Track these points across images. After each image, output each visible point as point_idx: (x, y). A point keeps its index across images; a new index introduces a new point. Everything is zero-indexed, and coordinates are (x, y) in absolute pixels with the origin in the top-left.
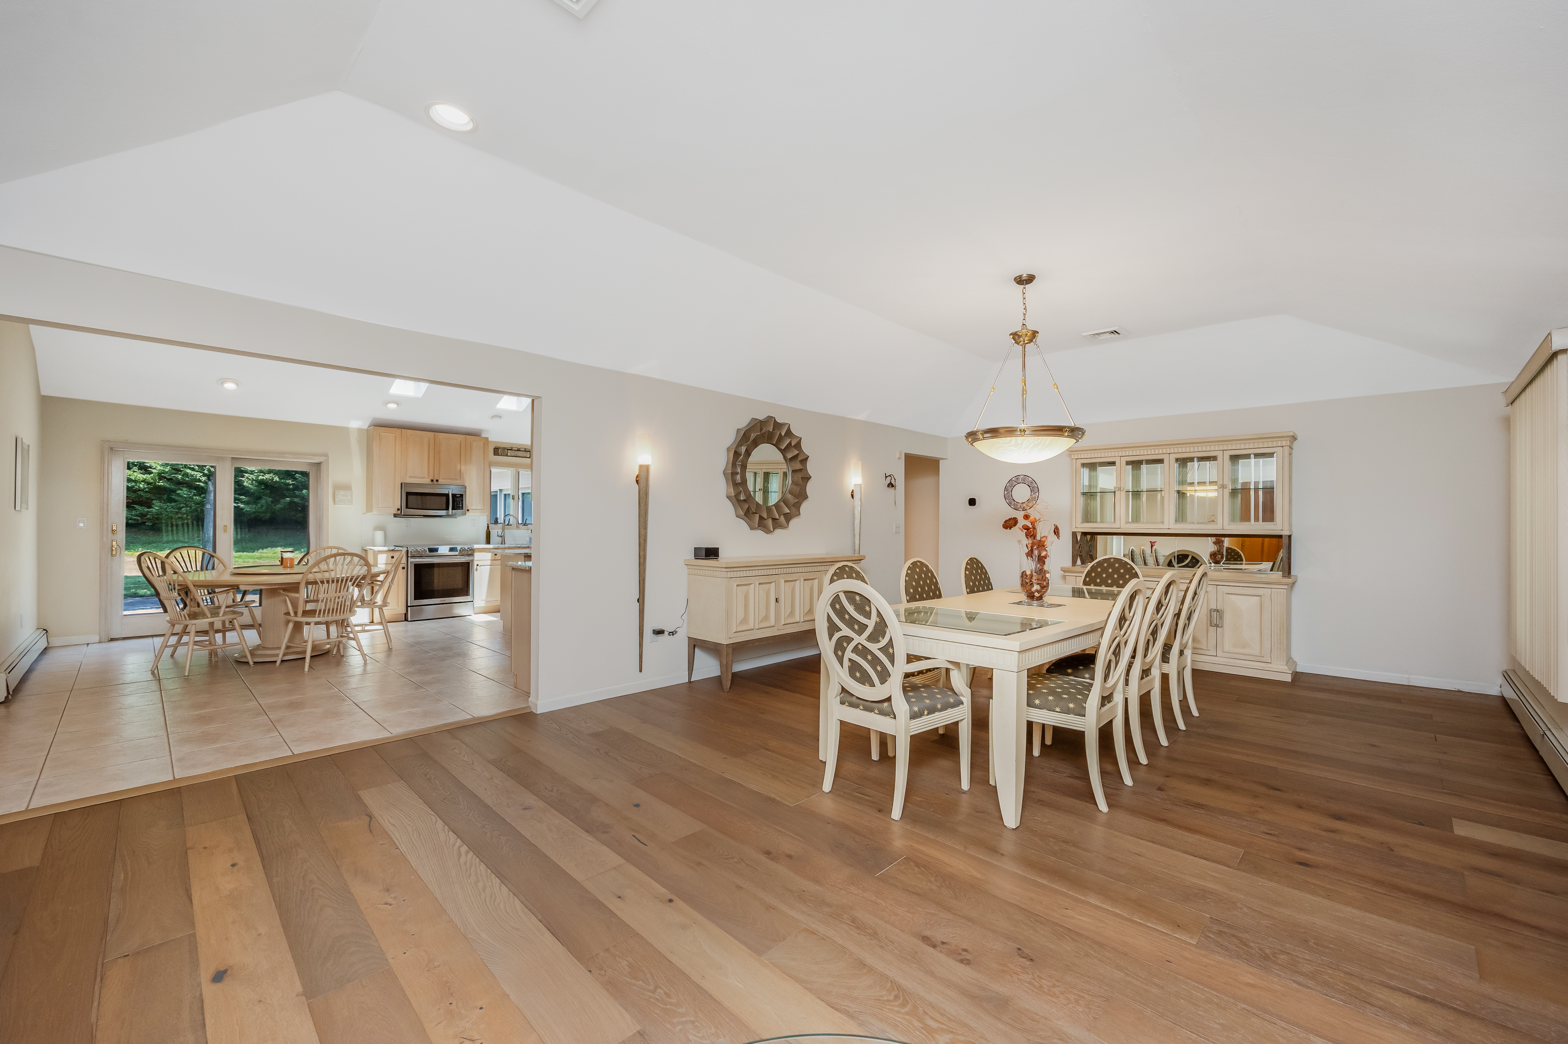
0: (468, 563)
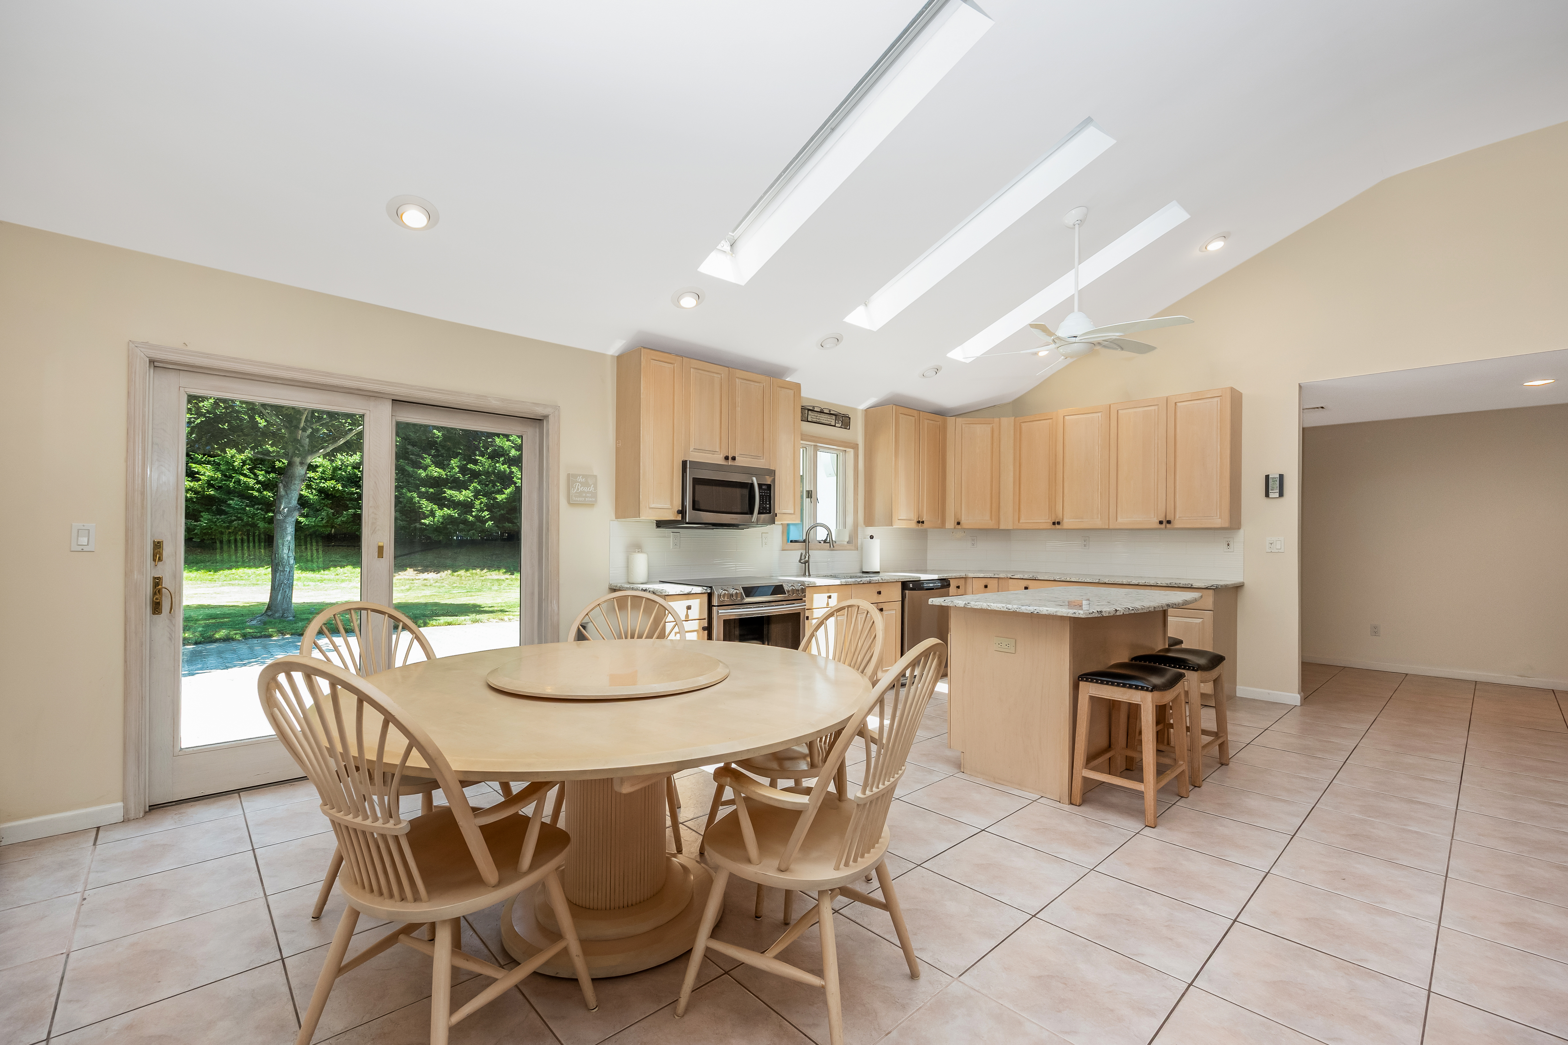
0: (799, 614)
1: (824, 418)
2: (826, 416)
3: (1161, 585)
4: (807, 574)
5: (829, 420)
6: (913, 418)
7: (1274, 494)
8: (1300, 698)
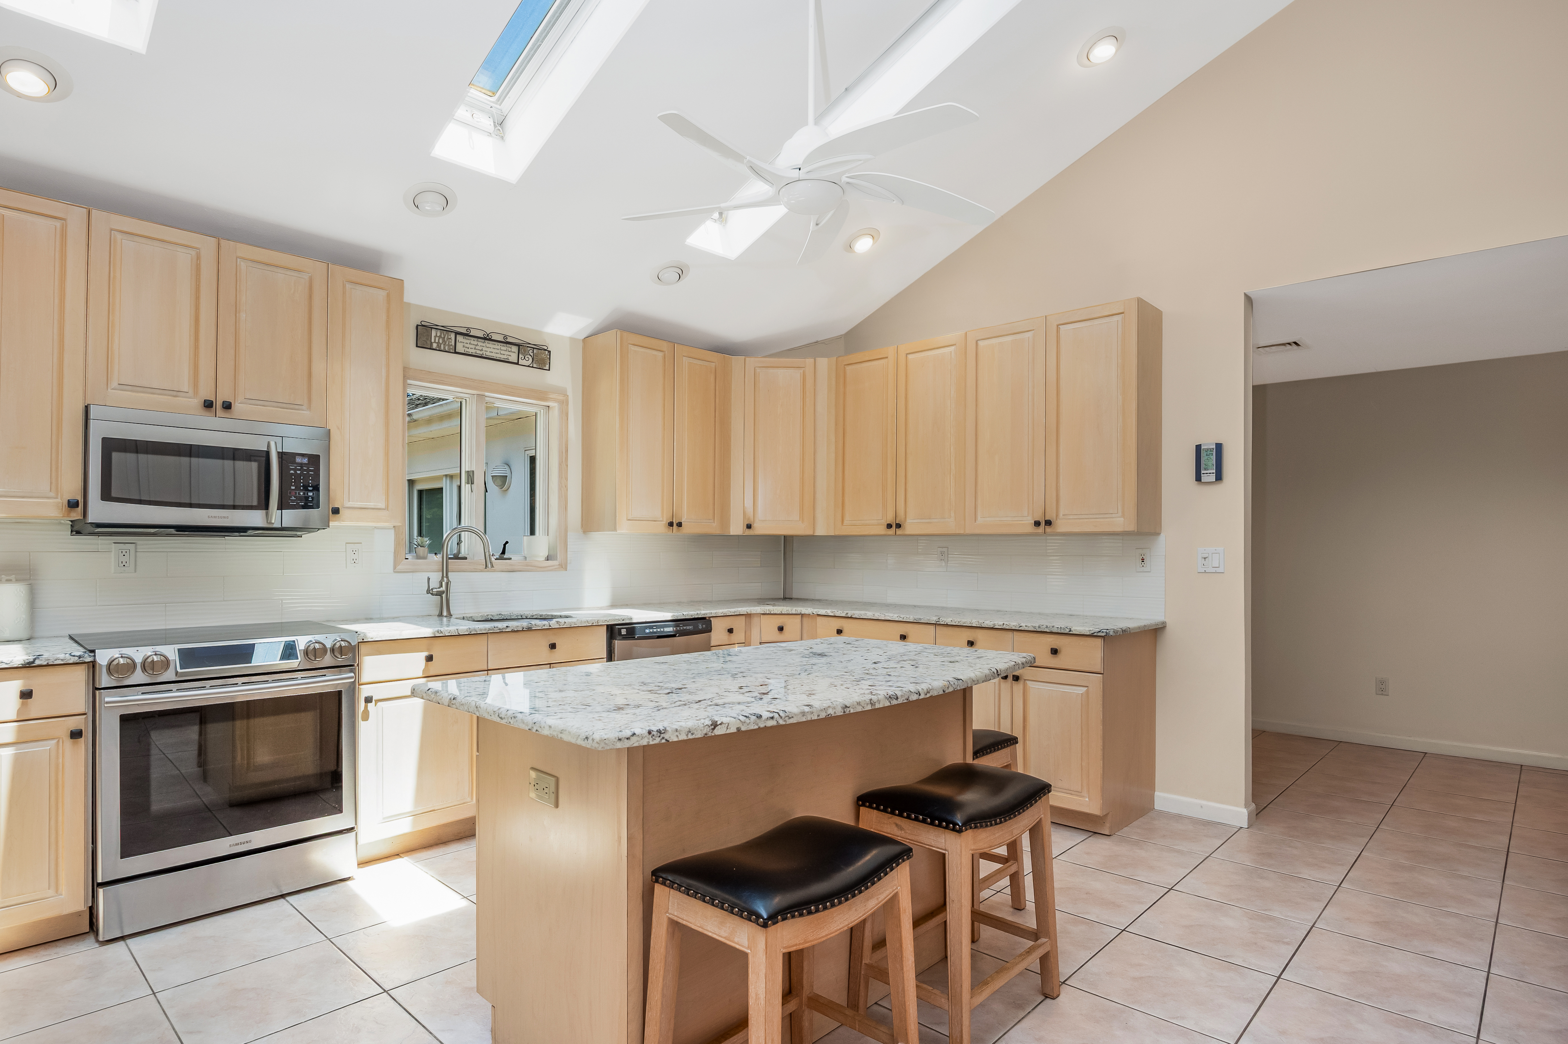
0: (338, 695)
1: (490, 349)
2: (498, 346)
3: (1026, 629)
4: (445, 613)
5: (503, 352)
6: (660, 354)
7: (1209, 476)
8: (1247, 814)
